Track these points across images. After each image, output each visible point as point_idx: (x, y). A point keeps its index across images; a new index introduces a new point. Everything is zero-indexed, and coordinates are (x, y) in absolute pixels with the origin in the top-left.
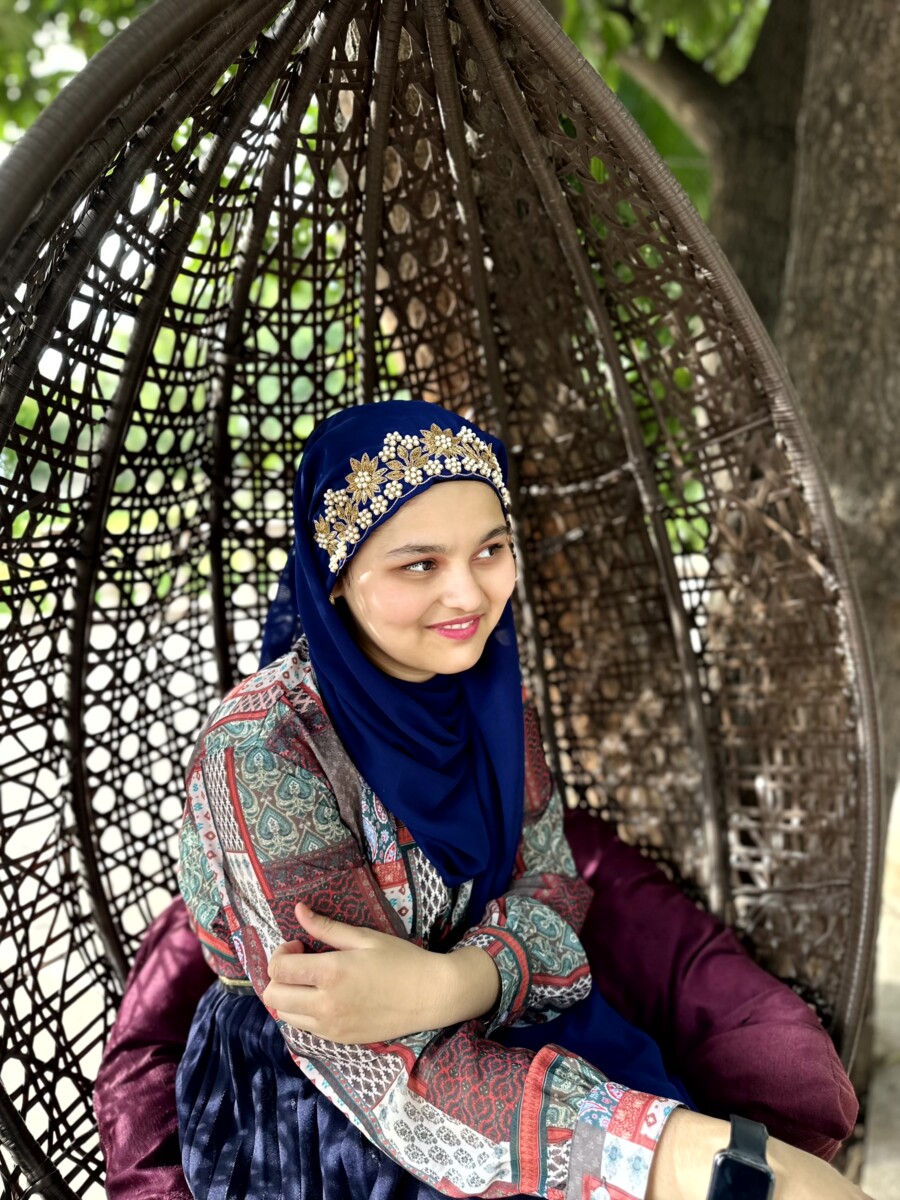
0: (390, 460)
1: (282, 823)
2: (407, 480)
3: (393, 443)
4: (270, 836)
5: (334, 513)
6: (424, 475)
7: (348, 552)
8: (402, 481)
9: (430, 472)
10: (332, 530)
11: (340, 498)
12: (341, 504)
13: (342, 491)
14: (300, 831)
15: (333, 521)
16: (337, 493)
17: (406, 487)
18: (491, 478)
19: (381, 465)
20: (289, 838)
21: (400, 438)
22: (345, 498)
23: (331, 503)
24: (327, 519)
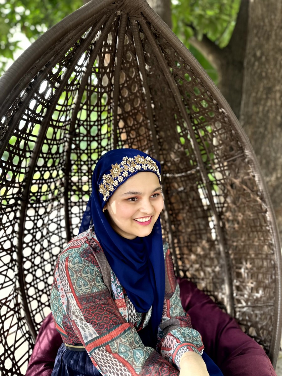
0: (124, 165)
1: (85, 282)
2: (130, 171)
3: (125, 160)
4: (80, 286)
5: (106, 182)
6: (135, 169)
7: (110, 194)
8: (128, 171)
9: (137, 169)
10: (105, 187)
11: (108, 177)
12: (108, 179)
13: (109, 175)
14: (91, 285)
15: (105, 184)
16: (107, 175)
17: (129, 173)
18: (156, 171)
19: (121, 166)
20: (87, 287)
21: (128, 158)
22: (110, 177)
23: (105, 178)
24: (103, 183)
